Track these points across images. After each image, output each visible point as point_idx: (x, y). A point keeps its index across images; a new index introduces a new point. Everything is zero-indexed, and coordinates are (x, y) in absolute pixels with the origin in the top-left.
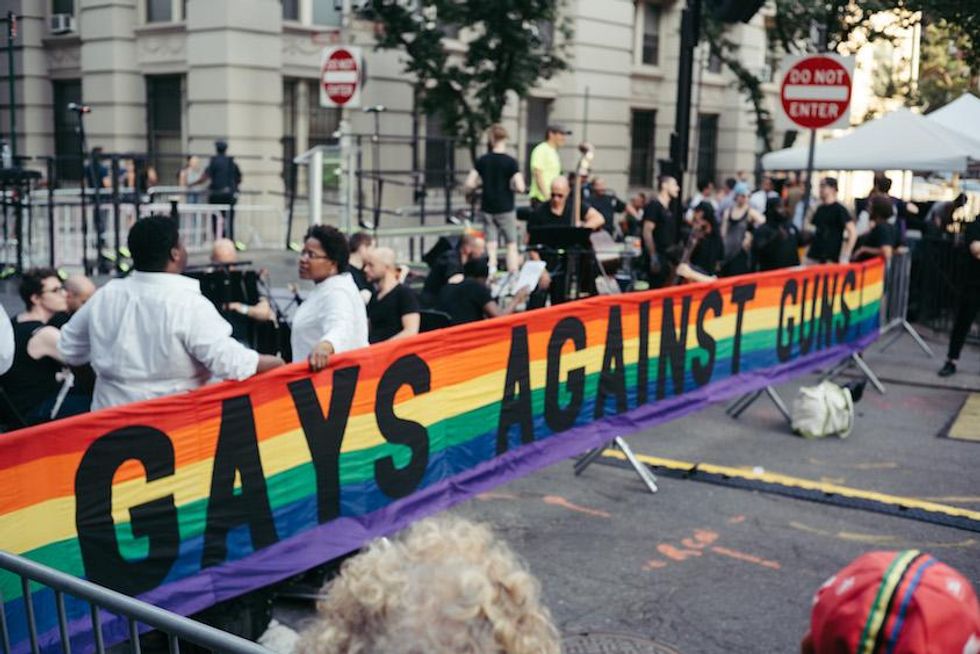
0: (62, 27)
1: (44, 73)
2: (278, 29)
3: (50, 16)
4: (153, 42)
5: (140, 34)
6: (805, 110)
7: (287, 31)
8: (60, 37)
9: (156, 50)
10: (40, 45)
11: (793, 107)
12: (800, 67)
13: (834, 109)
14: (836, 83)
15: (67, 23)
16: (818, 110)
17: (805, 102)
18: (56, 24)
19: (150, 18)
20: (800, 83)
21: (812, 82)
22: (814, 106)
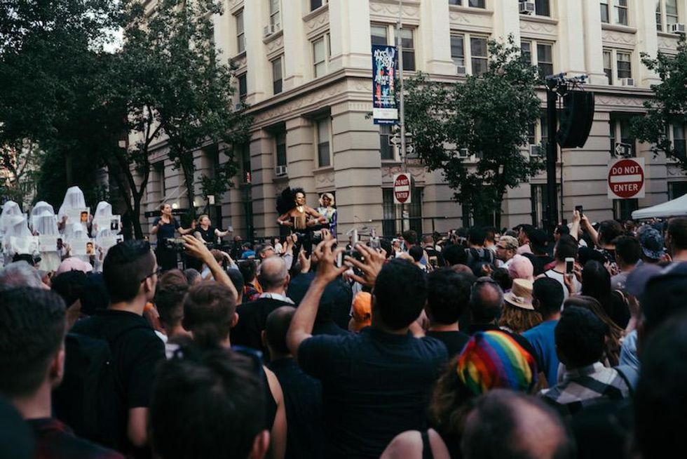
0: (281, 173)
1: (274, 196)
2: (380, 165)
3: (276, 167)
4: (322, 177)
5: (316, 173)
6: (621, 188)
7: (384, 165)
8: (281, 177)
9: (323, 181)
10: (271, 182)
11: (615, 186)
12: (617, 166)
13: (635, 187)
14: (635, 173)
15: (284, 170)
16: (627, 187)
17: (621, 184)
18: (278, 171)
19: (320, 165)
20: (617, 174)
21: (623, 174)
22: (626, 186)
